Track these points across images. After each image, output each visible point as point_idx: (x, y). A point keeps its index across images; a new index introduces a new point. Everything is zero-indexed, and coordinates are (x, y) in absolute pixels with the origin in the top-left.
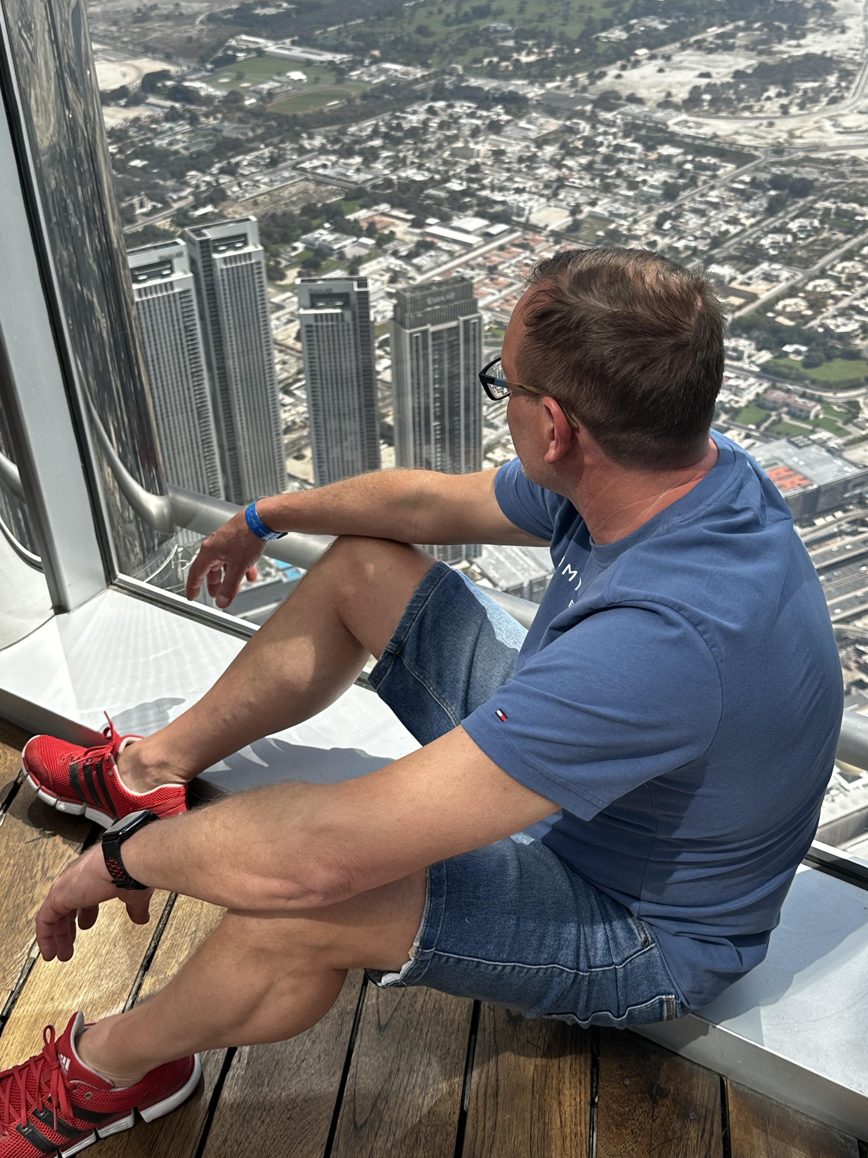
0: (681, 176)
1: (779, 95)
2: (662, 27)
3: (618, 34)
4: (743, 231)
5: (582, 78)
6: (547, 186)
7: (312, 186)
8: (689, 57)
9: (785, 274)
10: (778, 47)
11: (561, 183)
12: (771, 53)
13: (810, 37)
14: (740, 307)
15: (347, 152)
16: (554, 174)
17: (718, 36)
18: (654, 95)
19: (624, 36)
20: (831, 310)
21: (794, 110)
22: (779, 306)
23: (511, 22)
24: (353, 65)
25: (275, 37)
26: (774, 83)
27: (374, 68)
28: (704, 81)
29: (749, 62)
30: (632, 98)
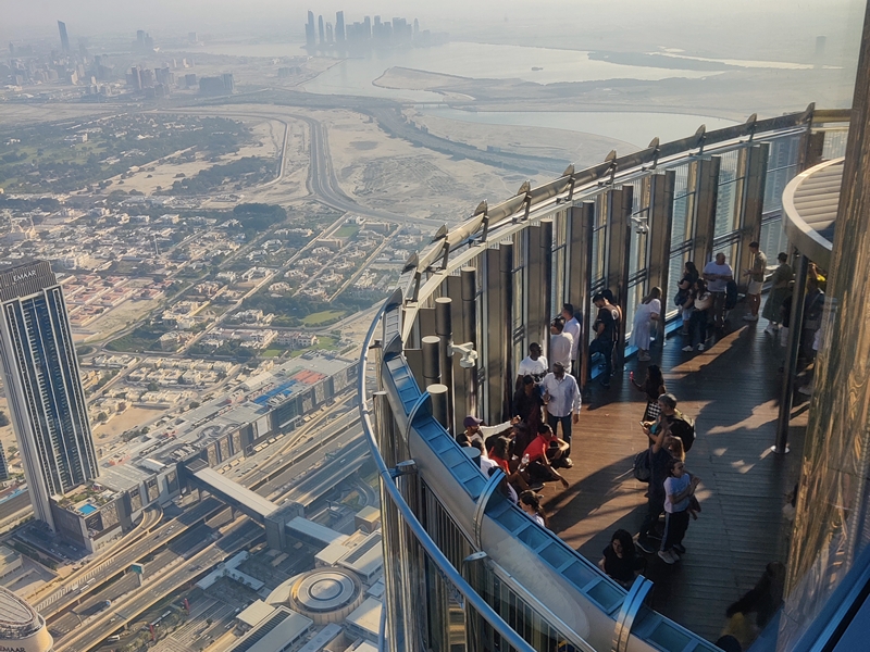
0: (182, 229)
2: (142, 154)
3: (113, 161)
4: (233, 253)
5: (96, 186)
6: (86, 248)
9: (268, 272)
10: (222, 157)
12: (219, 160)
16: (90, 240)
17: (182, 155)
18: (149, 190)
19: (119, 161)
20: (304, 286)
22: (271, 288)
26: (227, 175)
28: (180, 179)
29: (205, 166)
30: (134, 193)
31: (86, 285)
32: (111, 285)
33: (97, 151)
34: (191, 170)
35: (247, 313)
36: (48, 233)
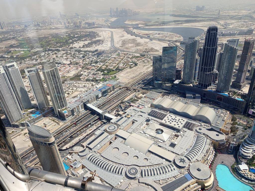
0: (84, 55)
1: (95, 45)
2: (77, 39)
3: (71, 41)
4: (95, 60)
5: (67, 46)
6: (65, 59)
7: (28, 65)
8: (81, 42)
9: (102, 64)
10: (93, 40)
11: (67, 58)
12: (92, 40)
13: (97, 38)
14: (97, 68)
15: (33, 60)
16: (66, 57)
17: (85, 39)
18: (78, 47)
19: (72, 41)
20: (109, 66)
21: (97, 46)
22: (102, 67)
23: (55, 41)
24: (31, 50)
25: (18, 48)
26: (94, 43)
27: (35, 50)
28: (84, 44)
29: (90, 42)
30: (75, 47)
31: (65, 67)
32: (70, 67)
33: (67, 39)
34: (86, 43)
35: (97, 72)
36: (58, 56)
